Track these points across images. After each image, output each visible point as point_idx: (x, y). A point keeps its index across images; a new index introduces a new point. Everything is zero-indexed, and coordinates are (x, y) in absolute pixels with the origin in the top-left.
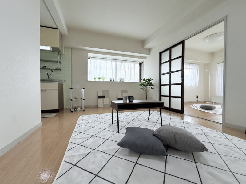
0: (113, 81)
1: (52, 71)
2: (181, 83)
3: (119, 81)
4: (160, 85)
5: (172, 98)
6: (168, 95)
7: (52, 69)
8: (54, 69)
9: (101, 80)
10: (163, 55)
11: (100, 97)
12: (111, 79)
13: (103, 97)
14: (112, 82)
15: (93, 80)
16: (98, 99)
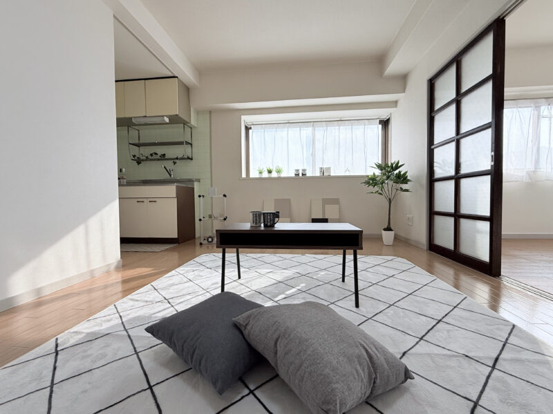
0: (303, 174)
1: (175, 163)
2: (489, 168)
3: (318, 174)
4: (432, 180)
5: (463, 222)
6: (452, 211)
7: (173, 159)
8: (177, 158)
9: (274, 175)
10: (439, 84)
12: (298, 170)
14: (301, 177)
15: (257, 175)
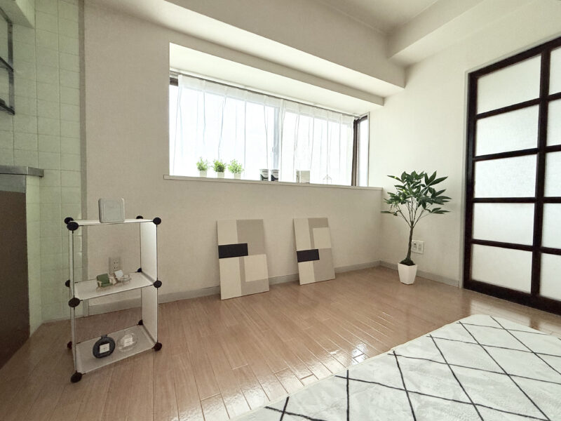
3: (293, 179)
4: (470, 200)
5: (549, 257)
6: (529, 242)
9: (228, 175)
11: (227, 251)
12: (266, 171)
13: (238, 250)
15: (196, 173)
16: (221, 260)
